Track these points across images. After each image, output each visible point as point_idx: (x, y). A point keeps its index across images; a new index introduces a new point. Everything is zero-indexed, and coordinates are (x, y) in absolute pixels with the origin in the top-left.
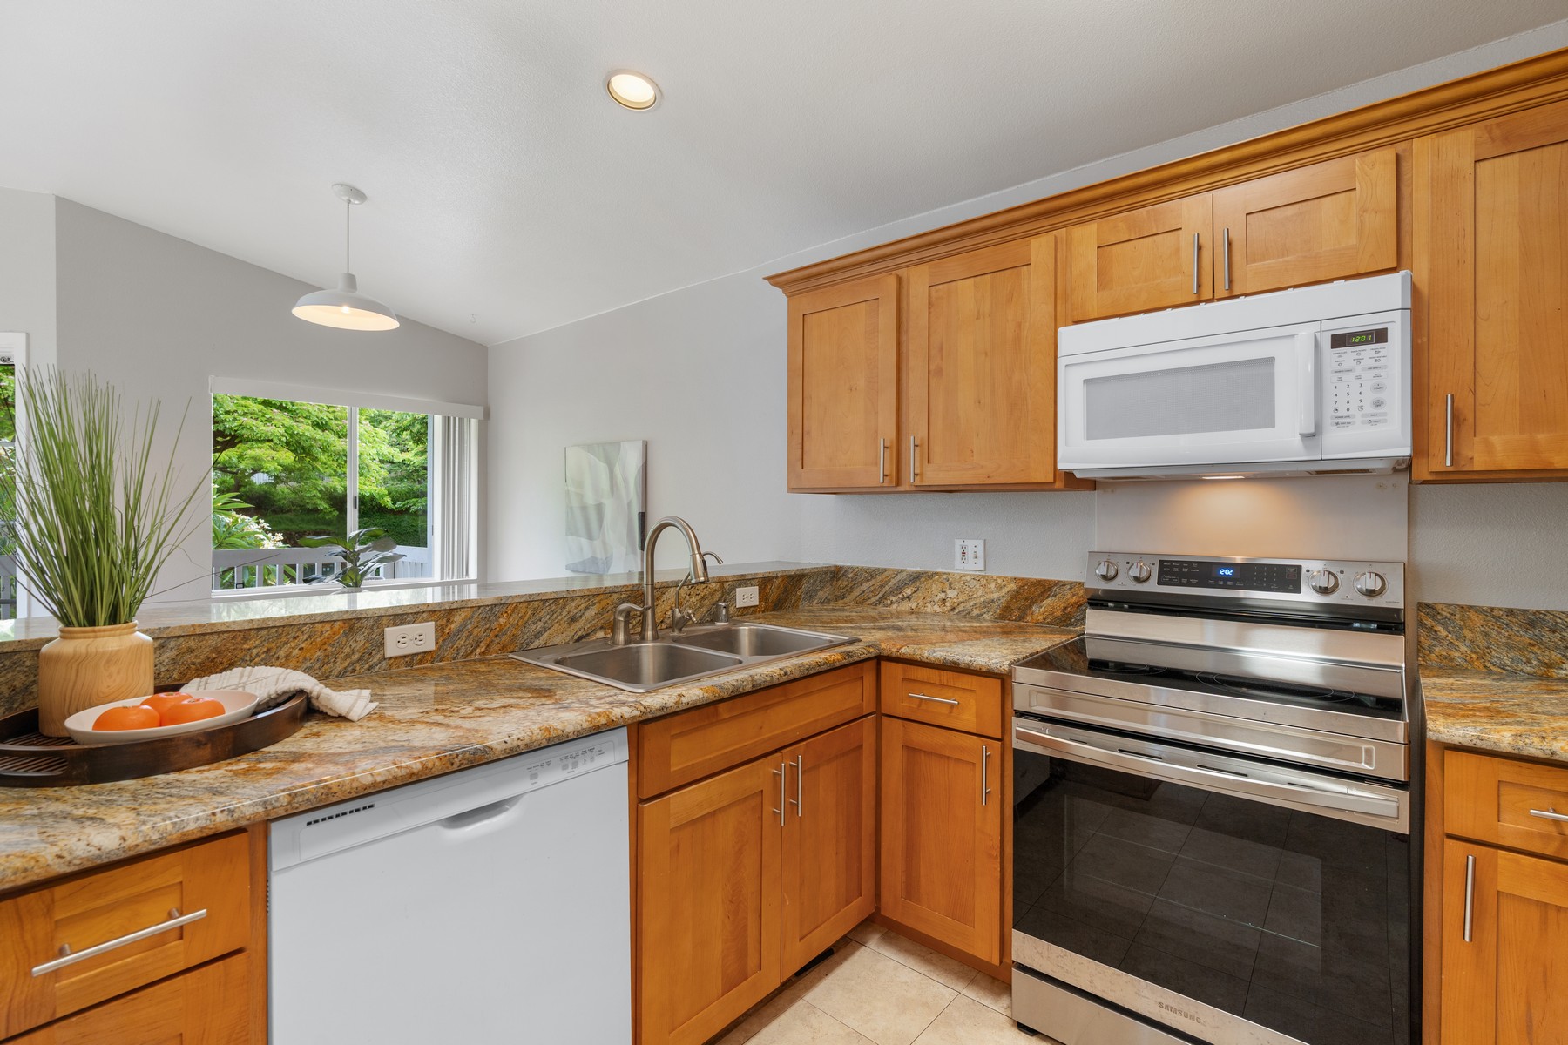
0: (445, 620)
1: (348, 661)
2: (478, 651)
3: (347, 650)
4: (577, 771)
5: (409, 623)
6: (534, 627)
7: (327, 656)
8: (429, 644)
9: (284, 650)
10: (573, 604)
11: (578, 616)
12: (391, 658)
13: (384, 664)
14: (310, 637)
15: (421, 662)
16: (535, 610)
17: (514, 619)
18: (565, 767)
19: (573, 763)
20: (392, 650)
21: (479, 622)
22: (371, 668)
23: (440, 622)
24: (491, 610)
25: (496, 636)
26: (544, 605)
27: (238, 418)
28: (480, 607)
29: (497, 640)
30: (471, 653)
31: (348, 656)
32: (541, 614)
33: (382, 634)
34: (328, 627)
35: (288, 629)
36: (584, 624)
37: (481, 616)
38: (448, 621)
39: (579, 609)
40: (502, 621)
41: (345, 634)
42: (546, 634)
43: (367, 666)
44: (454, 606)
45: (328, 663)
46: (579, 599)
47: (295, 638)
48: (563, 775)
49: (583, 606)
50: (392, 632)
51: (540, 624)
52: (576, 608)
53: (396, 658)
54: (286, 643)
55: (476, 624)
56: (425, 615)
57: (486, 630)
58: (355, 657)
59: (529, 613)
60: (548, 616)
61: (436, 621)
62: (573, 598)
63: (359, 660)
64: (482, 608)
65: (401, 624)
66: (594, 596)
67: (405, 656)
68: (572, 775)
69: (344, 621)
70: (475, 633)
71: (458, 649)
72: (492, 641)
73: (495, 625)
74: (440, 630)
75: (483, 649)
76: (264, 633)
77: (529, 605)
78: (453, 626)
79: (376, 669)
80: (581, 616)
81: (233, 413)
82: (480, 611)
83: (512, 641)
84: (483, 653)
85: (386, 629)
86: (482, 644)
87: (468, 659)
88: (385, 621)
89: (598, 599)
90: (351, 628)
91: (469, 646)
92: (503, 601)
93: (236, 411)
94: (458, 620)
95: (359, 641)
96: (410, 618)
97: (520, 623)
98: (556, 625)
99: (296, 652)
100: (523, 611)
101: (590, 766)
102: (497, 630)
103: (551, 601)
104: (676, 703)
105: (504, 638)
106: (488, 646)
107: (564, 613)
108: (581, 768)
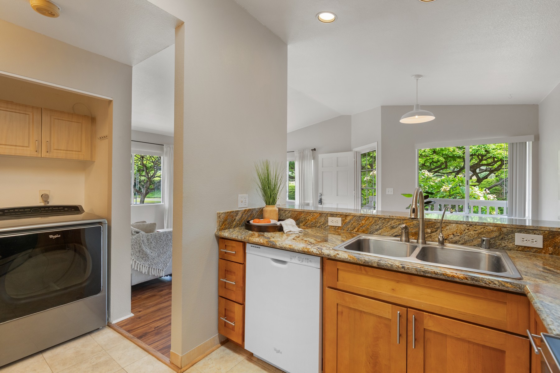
0: (344, 218)
1: (320, 224)
2: (355, 230)
3: (320, 221)
4: (303, 263)
5: (335, 217)
6: (375, 227)
7: (316, 221)
8: (340, 224)
9: (308, 217)
10: (393, 222)
11: (395, 226)
12: (330, 226)
13: (328, 227)
14: (312, 216)
15: (338, 229)
16: (376, 220)
17: (367, 222)
18: (299, 260)
19: (302, 261)
20: (330, 224)
21: (355, 221)
22: (325, 227)
23: (343, 219)
24: (359, 218)
25: (361, 227)
26: (379, 219)
27: (497, 151)
28: (355, 216)
29: (361, 228)
30: (352, 230)
31: (320, 223)
32: (378, 223)
33: (328, 219)
34: (316, 214)
35: (309, 213)
36: (398, 230)
37: (356, 219)
38: (345, 219)
39: (395, 224)
40: (363, 222)
41: (320, 217)
42: (380, 231)
43: (324, 226)
44: (347, 214)
45: (316, 223)
46: (395, 220)
47: (310, 215)
48: (299, 262)
49: (398, 223)
50: (330, 219)
51: (378, 226)
52: (394, 223)
53: (331, 226)
54: (308, 216)
55: (354, 221)
56: (339, 215)
57: (357, 224)
58: (322, 223)
59: (373, 221)
60: (381, 224)
61: (342, 218)
62: (393, 219)
63: (323, 224)
64: (356, 216)
65: (333, 217)
66: (403, 220)
67: (334, 226)
68: (301, 263)
69: (320, 213)
70: (354, 224)
71: (348, 228)
72: (359, 228)
73: (360, 223)
74: (343, 221)
75: (356, 230)
76: (304, 213)
77: (373, 218)
78: (347, 220)
79: (326, 228)
80: (396, 227)
81: (495, 149)
82: (355, 217)
83: (367, 230)
84: (356, 231)
85: (329, 217)
86: (356, 228)
87: (351, 232)
88: (329, 215)
89: (405, 221)
90: (321, 215)
91: (352, 228)
92: (363, 215)
93: (497, 148)
94: (348, 219)
95: (322, 220)
96: (335, 216)
97: (370, 224)
98: (385, 228)
99: (310, 219)
100: (371, 220)
101: (306, 264)
102: (361, 225)
103: (383, 219)
104: (334, 256)
105: (364, 228)
106: (358, 229)
107: (389, 224)
108: (304, 263)
